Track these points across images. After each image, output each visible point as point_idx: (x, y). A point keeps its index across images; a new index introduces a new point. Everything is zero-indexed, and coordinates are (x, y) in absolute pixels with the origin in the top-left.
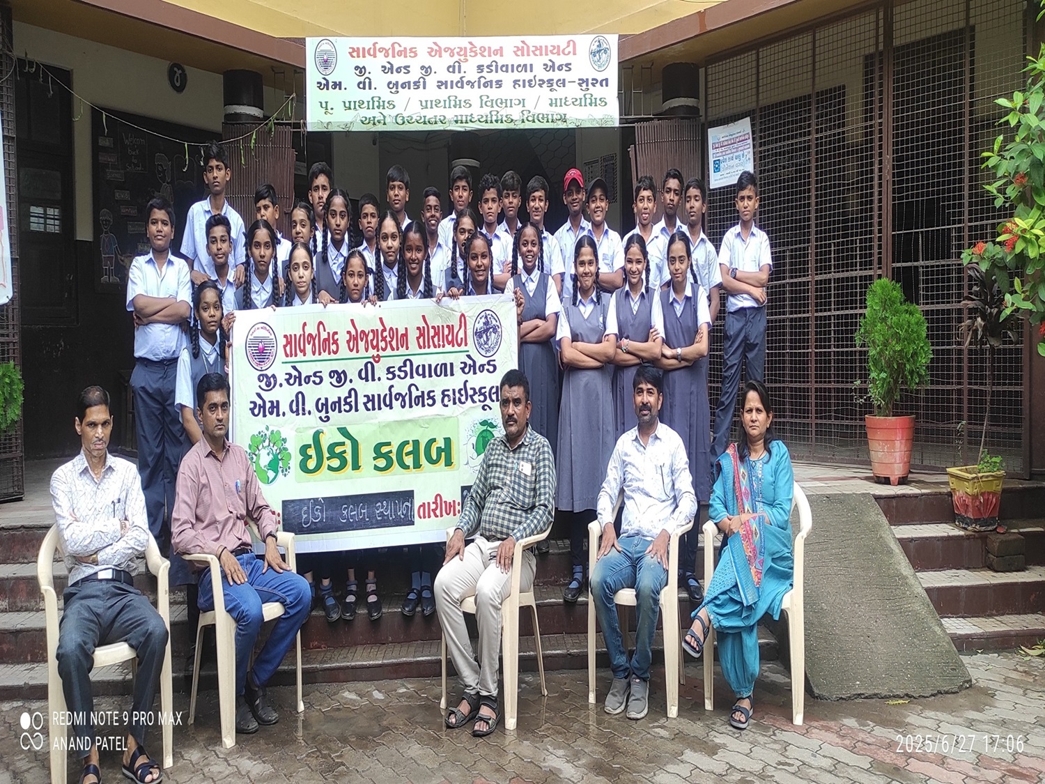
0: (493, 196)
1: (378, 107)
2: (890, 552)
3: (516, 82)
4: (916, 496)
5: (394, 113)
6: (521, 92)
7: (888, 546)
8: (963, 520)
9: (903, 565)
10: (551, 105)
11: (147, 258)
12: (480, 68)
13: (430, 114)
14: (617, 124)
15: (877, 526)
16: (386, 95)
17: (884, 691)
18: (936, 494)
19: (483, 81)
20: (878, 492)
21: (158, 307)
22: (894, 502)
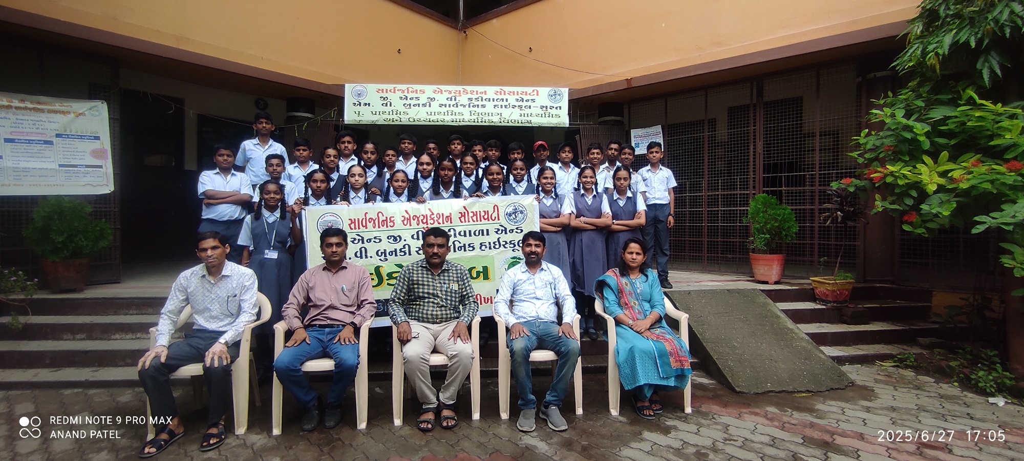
0: (479, 149)
1: (396, 114)
2: (778, 317)
3: (495, 106)
4: (789, 290)
5: (408, 117)
6: (499, 110)
7: (775, 314)
8: (823, 301)
9: (790, 324)
10: (521, 116)
11: (215, 171)
12: (470, 99)
13: (433, 118)
14: (568, 126)
15: (766, 304)
16: (403, 109)
17: (790, 389)
18: (802, 289)
19: (472, 105)
20: (762, 288)
21: (225, 196)
22: (773, 293)
